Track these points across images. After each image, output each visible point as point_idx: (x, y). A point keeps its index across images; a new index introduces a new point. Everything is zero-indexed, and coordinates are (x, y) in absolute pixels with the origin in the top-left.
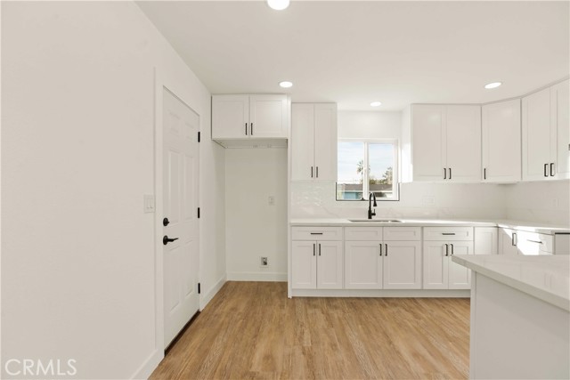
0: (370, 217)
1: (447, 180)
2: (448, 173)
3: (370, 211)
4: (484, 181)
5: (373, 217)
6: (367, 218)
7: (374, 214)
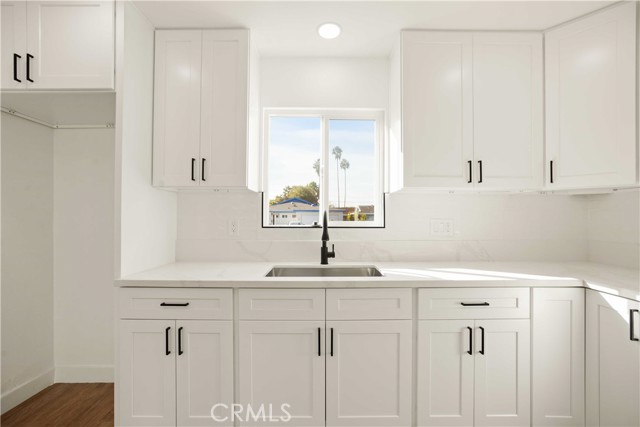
0: (324, 261)
1: (475, 186)
2: (475, 171)
3: (324, 249)
4: (549, 187)
5: (329, 260)
6: (317, 263)
7: (332, 255)
